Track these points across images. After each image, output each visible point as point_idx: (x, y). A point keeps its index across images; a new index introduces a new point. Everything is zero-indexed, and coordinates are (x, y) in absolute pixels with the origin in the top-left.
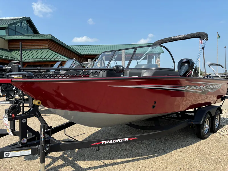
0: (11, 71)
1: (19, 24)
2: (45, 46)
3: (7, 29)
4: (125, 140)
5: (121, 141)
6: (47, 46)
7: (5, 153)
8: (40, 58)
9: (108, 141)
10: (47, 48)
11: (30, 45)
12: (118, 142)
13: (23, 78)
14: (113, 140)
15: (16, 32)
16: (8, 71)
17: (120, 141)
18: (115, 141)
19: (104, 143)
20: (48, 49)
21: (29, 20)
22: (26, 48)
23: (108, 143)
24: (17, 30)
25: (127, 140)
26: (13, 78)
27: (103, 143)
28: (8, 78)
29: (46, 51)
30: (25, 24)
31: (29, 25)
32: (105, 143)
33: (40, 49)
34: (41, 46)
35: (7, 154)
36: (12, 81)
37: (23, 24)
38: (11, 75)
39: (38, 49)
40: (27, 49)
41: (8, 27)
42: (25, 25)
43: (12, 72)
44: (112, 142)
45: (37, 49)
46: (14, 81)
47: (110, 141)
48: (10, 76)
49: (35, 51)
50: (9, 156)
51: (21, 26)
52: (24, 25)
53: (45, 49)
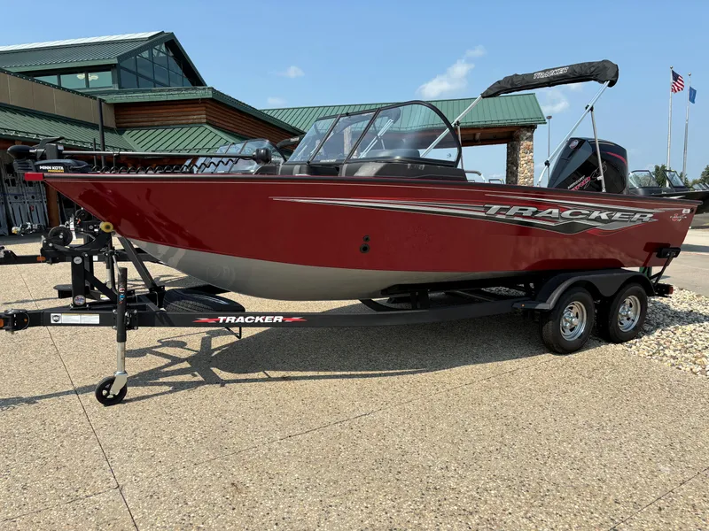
0: (43, 157)
1: (146, 54)
2: (199, 117)
3: (115, 71)
4: (275, 321)
5: (264, 320)
6: (204, 116)
7: (52, 315)
8: (184, 149)
9: (234, 318)
10: (205, 121)
11: (165, 115)
12: (256, 321)
13: (66, 171)
14: (245, 317)
15: (138, 75)
16: (38, 157)
17: (262, 321)
18: (249, 320)
19: (224, 321)
20: (207, 123)
21: (173, 40)
22: (156, 123)
23: (233, 321)
24: (140, 71)
25: (280, 321)
26: (46, 171)
27: (221, 321)
28: (37, 171)
29: (202, 129)
30: (161, 52)
31: (171, 54)
32: (227, 321)
33: (187, 124)
34: (191, 117)
35: (57, 318)
36: (44, 177)
37: (155, 52)
38: (42, 165)
39: (182, 126)
40: (158, 126)
41: (119, 64)
42: (161, 55)
43: (45, 159)
44: (242, 321)
45: (183, 124)
46: (47, 177)
47: (237, 317)
48: (41, 167)
49: (177, 130)
50: (59, 322)
51: (152, 59)
52: (158, 54)
53: (200, 124)
